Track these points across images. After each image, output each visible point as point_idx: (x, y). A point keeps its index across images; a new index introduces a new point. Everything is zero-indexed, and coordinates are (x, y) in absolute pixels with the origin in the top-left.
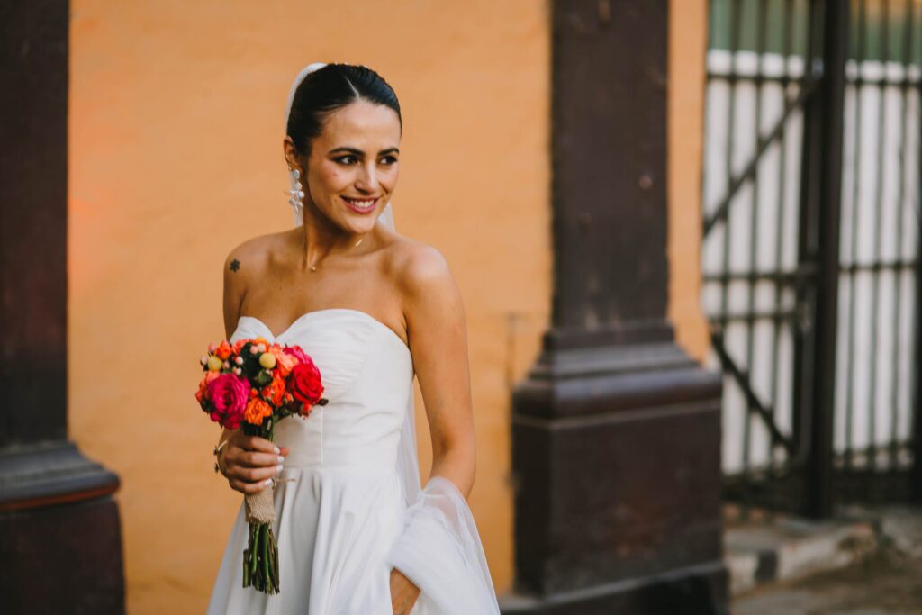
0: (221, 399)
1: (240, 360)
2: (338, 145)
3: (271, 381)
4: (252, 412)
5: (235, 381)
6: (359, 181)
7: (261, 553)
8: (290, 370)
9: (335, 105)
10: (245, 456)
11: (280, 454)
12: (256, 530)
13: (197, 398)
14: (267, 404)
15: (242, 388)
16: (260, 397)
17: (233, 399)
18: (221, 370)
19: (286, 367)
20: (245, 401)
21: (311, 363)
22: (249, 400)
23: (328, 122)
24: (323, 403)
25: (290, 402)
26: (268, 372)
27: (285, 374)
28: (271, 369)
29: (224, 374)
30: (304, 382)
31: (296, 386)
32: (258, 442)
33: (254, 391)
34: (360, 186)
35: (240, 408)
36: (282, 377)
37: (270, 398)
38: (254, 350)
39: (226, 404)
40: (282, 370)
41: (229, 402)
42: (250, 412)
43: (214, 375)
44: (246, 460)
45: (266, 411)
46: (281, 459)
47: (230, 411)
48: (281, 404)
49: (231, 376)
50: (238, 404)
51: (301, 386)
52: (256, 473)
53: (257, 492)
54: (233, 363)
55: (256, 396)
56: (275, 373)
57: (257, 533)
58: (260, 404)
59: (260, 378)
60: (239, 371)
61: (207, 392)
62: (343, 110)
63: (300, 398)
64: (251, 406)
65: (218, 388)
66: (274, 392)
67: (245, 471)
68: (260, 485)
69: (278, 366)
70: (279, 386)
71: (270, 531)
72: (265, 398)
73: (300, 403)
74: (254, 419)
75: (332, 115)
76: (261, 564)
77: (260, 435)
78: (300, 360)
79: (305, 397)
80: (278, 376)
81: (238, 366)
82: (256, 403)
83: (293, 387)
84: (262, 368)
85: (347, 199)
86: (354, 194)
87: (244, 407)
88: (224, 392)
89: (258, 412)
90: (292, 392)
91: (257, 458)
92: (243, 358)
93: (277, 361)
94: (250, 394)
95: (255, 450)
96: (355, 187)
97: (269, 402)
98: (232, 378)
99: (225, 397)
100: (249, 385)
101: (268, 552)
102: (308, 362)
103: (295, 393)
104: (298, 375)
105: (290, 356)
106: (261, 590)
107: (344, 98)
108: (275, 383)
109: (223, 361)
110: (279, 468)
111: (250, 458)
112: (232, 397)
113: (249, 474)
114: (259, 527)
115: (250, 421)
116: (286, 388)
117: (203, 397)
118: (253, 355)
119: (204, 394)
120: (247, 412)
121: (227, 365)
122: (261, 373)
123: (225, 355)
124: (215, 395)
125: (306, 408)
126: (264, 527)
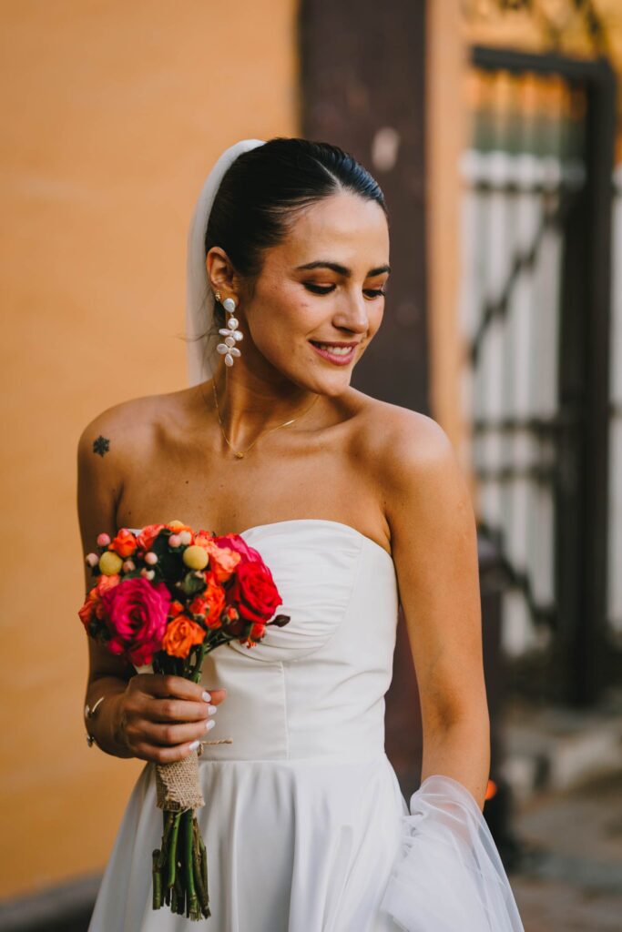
0: (124, 618)
1: (153, 558)
2: (312, 259)
3: (205, 587)
4: (175, 639)
5: (146, 589)
6: (339, 315)
7: (182, 855)
8: (231, 571)
9: (305, 198)
10: (159, 705)
11: (211, 703)
12: (174, 819)
13: (82, 618)
14: (197, 626)
15: (158, 600)
16: (187, 614)
17: (144, 619)
18: (122, 573)
19: (225, 566)
20: (164, 622)
21: (259, 562)
22: (169, 620)
23: (295, 223)
24: (282, 621)
25: (233, 620)
26: (198, 574)
27: (223, 577)
28: (202, 571)
29: (127, 579)
30: (252, 589)
31: (242, 596)
32: (177, 684)
33: (178, 605)
34: (342, 322)
35: (156, 631)
36: (217, 582)
37: (203, 615)
38: (176, 541)
39: (132, 626)
40: (219, 572)
41: (138, 623)
42: (172, 638)
43: (109, 582)
44: (161, 713)
45: (196, 635)
46: (212, 709)
47: (140, 637)
48: (219, 625)
49: (140, 582)
50: (154, 626)
51: (250, 596)
52: (177, 732)
53: (177, 762)
54: (141, 563)
55: (180, 613)
56: (208, 577)
57: (177, 825)
58: (187, 624)
59: (187, 585)
60: (151, 575)
61: (100, 607)
62: (319, 204)
63: (249, 615)
64: (173, 628)
65: (120, 601)
66: (208, 607)
67: (159, 729)
68: (183, 750)
69: (212, 565)
70: (214, 595)
71: (195, 820)
72: (195, 615)
73: (249, 622)
74: (177, 649)
75: (303, 212)
76: (182, 873)
77: (181, 674)
78: (243, 556)
79: (257, 612)
80: (212, 582)
81: (149, 568)
82: (182, 623)
83: (239, 599)
84: (189, 569)
85: (318, 344)
86: (330, 335)
87: (162, 630)
88: (129, 608)
89: (183, 638)
90: (236, 605)
91: (177, 708)
92: (158, 556)
93: (211, 558)
94: (171, 610)
95: (175, 697)
96: (334, 325)
97: (199, 621)
98: (142, 586)
99: (130, 614)
100: (169, 597)
101: (193, 852)
102: (254, 560)
103: (242, 607)
104: (244, 579)
105: (227, 550)
106: (180, 911)
107: (318, 188)
108: (208, 593)
109: (124, 560)
110: (210, 724)
111: (167, 709)
112: (143, 614)
113: (166, 734)
114: (178, 816)
115: (170, 653)
116: (227, 601)
117: (93, 616)
118: (173, 549)
119: (94, 611)
120: (166, 638)
121: (130, 565)
122: (188, 578)
123: (128, 550)
124: (116, 613)
125: (258, 630)
126: (187, 817)
